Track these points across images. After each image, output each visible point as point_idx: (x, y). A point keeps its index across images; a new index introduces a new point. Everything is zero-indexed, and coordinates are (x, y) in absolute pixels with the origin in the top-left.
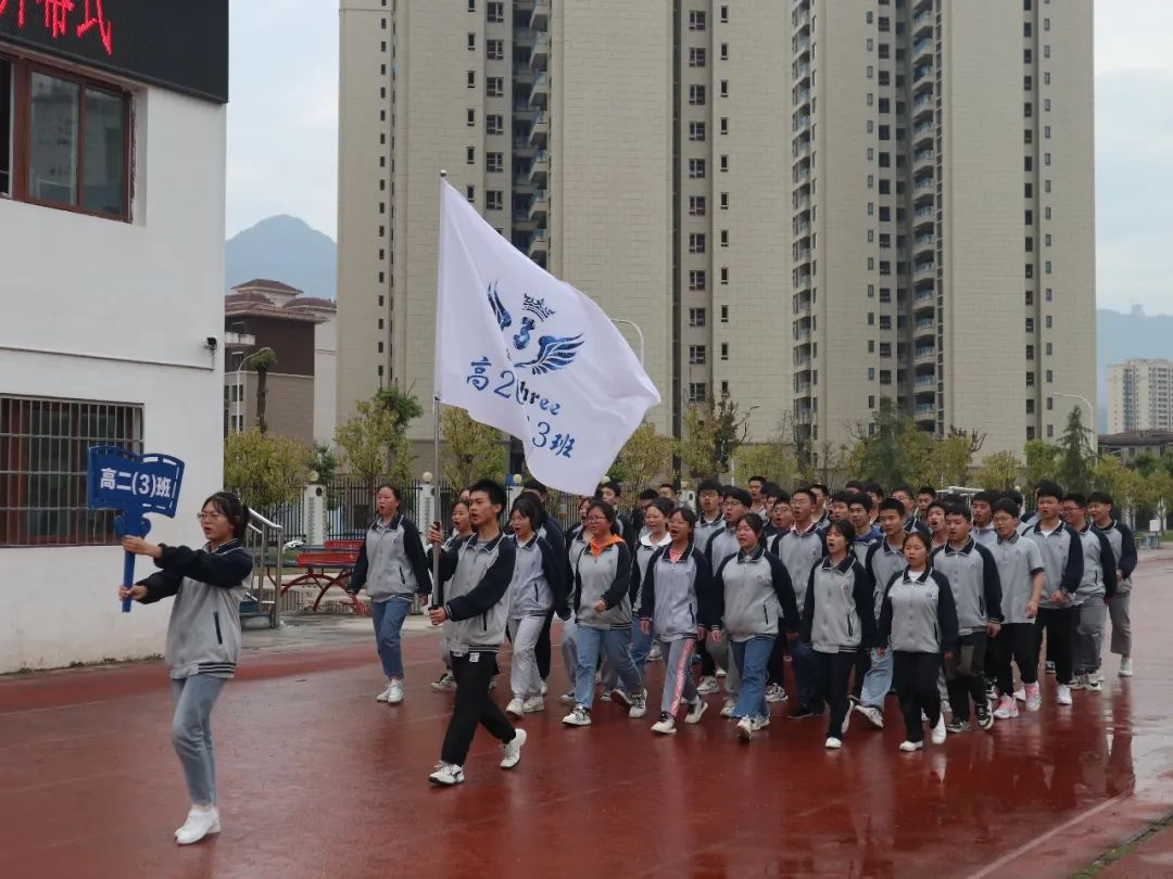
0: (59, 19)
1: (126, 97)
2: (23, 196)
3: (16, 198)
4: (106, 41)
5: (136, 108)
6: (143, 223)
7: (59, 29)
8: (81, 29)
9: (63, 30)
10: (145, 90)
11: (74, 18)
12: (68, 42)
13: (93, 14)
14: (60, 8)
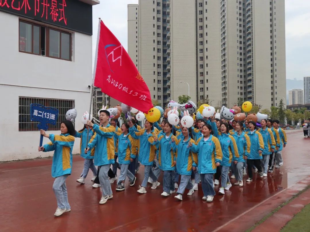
0: (55, 17)
1: (70, 35)
2: (48, 56)
3: (46, 56)
4: (66, 23)
5: (72, 36)
6: (74, 61)
7: (55, 20)
8: (60, 20)
9: (56, 20)
10: (74, 33)
11: (58, 18)
12: (57, 23)
13: (63, 17)
14: (55, 16)
